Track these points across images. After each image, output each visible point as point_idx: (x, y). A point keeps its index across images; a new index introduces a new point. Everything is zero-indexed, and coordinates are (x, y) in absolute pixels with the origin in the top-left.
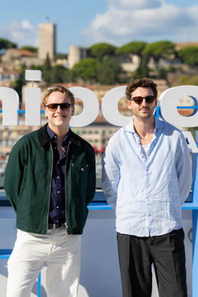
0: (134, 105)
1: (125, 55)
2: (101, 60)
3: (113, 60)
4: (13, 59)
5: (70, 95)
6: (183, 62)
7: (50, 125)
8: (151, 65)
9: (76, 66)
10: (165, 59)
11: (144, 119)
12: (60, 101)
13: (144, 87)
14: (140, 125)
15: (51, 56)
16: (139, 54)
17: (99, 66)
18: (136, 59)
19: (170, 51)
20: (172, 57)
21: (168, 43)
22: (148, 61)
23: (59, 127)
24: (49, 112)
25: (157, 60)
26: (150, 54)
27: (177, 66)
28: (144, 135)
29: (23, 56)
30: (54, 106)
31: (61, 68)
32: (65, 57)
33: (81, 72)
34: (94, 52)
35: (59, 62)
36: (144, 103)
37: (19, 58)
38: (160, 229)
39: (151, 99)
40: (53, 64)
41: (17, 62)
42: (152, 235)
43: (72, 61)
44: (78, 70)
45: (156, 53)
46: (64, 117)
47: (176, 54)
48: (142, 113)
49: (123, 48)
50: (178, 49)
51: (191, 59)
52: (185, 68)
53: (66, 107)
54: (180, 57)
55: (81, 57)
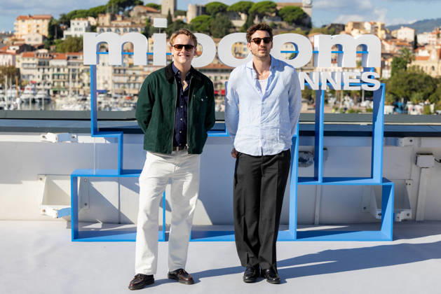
0: (254, 45)
1: (234, 12)
2: (214, 17)
3: (224, 16)
4: (140, 14)
5: (194, 38)
6: (282, 20)
7: (175, 64)
8: (256, 21)
9: (193, 21)
10: (267, 16)
11: (262, 58)
12: (185, 43)
13: (262, 30)
14: (259, 64)
15: (172, 13)
16: (246, 12)
17: (213, 22)
18: (243, 16)
19: (272, 10)
20: (274, 15)
21: (270, 3)
22: (254, 18)
24: (175, 52)
25: (261, 17)
26: (256, 13)
27: (277, 23)
28: (262, 72)
29: (148, 12)
30: (179, 47)
31: (181, 22)
32: (185, 13)
33: (197, 27)
34: (208, 9)
35: (179, 17)
36: (262, 43)
37: (144, 14)
38: (271, 150)
39: (268, 40)
40: (174, 19)
41: (143, 17)
42: (264, 154)
43: (190, 17)
44: (195, 25)
45: (260, 11)
46: (188, 56)
47: (277, 12)
48: (260, 54)
49: (232, 7)
50: (278, 8)
51: (290, 17)
52: (284, 24)
53: (190, 48)
54: (280, 15)
55: (198, 14)
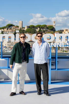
0: (38, 38)
1: (36, 27)
2: (32, 29)
3: (34, 29)
4: (14, 28)
5: (25, 35)
6: (48, 29)
7: (21, 41)
8: (42, 30)
9: (26, 30)
10: (44, 28)
11: (40, 40)
12: (23, 36)
13: (40, 34)
14: (39, 41)
15: (21, 28)
16: (39, 27)
17: (31, 30)
18: (39, 28)
19: (46, 27)
20: (46, 28)
21: (45, 25)
22: (41, 29)
23: (23, 41)
24: (21, 39)
25: (43, 29)
26: (42, 27)
27: (47, 30)
28: (40, 43)
29: (16, 28)
30: (22, 37)
32: (25, 28)
33: (28, 31)
34: (30, 27)
35: (23, 29)
36: (40, 37)
37: (15, 28)
38: (43, 63)
39: (41, 36)
40: (22, 29)
41: (15, 29)
43: (26, 29)
44: (27, 31)
45: (43, 27)
48: (39, 39)
49: (36, 26)
50: (47, 26)
52: (49, 30)
54: (47, 28)
55: (28, 28)
